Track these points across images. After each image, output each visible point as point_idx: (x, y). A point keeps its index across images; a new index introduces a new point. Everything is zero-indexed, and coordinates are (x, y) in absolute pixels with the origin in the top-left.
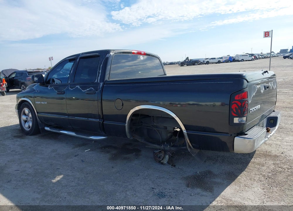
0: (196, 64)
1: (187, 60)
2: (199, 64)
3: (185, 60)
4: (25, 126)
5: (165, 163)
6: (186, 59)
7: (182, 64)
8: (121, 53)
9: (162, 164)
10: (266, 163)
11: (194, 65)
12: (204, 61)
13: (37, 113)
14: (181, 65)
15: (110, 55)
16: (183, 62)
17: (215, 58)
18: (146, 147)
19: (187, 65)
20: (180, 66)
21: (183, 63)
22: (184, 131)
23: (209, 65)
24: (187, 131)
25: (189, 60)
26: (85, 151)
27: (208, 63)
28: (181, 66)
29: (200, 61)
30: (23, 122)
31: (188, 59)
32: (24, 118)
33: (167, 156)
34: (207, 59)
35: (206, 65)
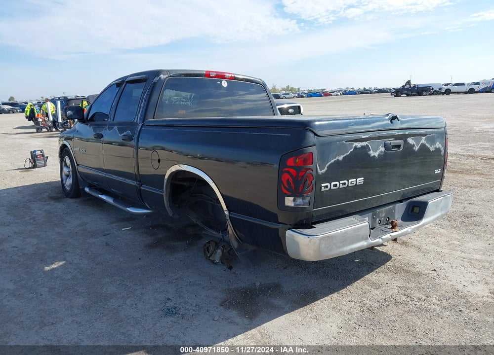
0: (425, 93)
1: (408, 86)
2: (430, 94)
3: (403, 86)
4: (66, 182)
5: (218, 261)
6: (406, 85)
7: (398, 93)
8: (181, 75)
9: (213, 262)
10: (387, 283)
11: (420, 94)
12: (440, 89)
13: (78, 165)
14: (395, 94)
15: (160, 78)
16: (399, 89)
17: (463, 84)
18: (204, 232)
19: (408, 95)
20: (393, 96)
21: (399, 91)
22: (225, 212)
23: (451, 96)
24: (229, 213)
25: (412, 86)
26: (123, 229)
27: (448, 92)
28: (395, 96)
29: (433, 89)
30: (64, 176)
31: (410, 85)
32: (65, 170)
33: (219, 251)
34: (448, 85)
35: (445, 96)
